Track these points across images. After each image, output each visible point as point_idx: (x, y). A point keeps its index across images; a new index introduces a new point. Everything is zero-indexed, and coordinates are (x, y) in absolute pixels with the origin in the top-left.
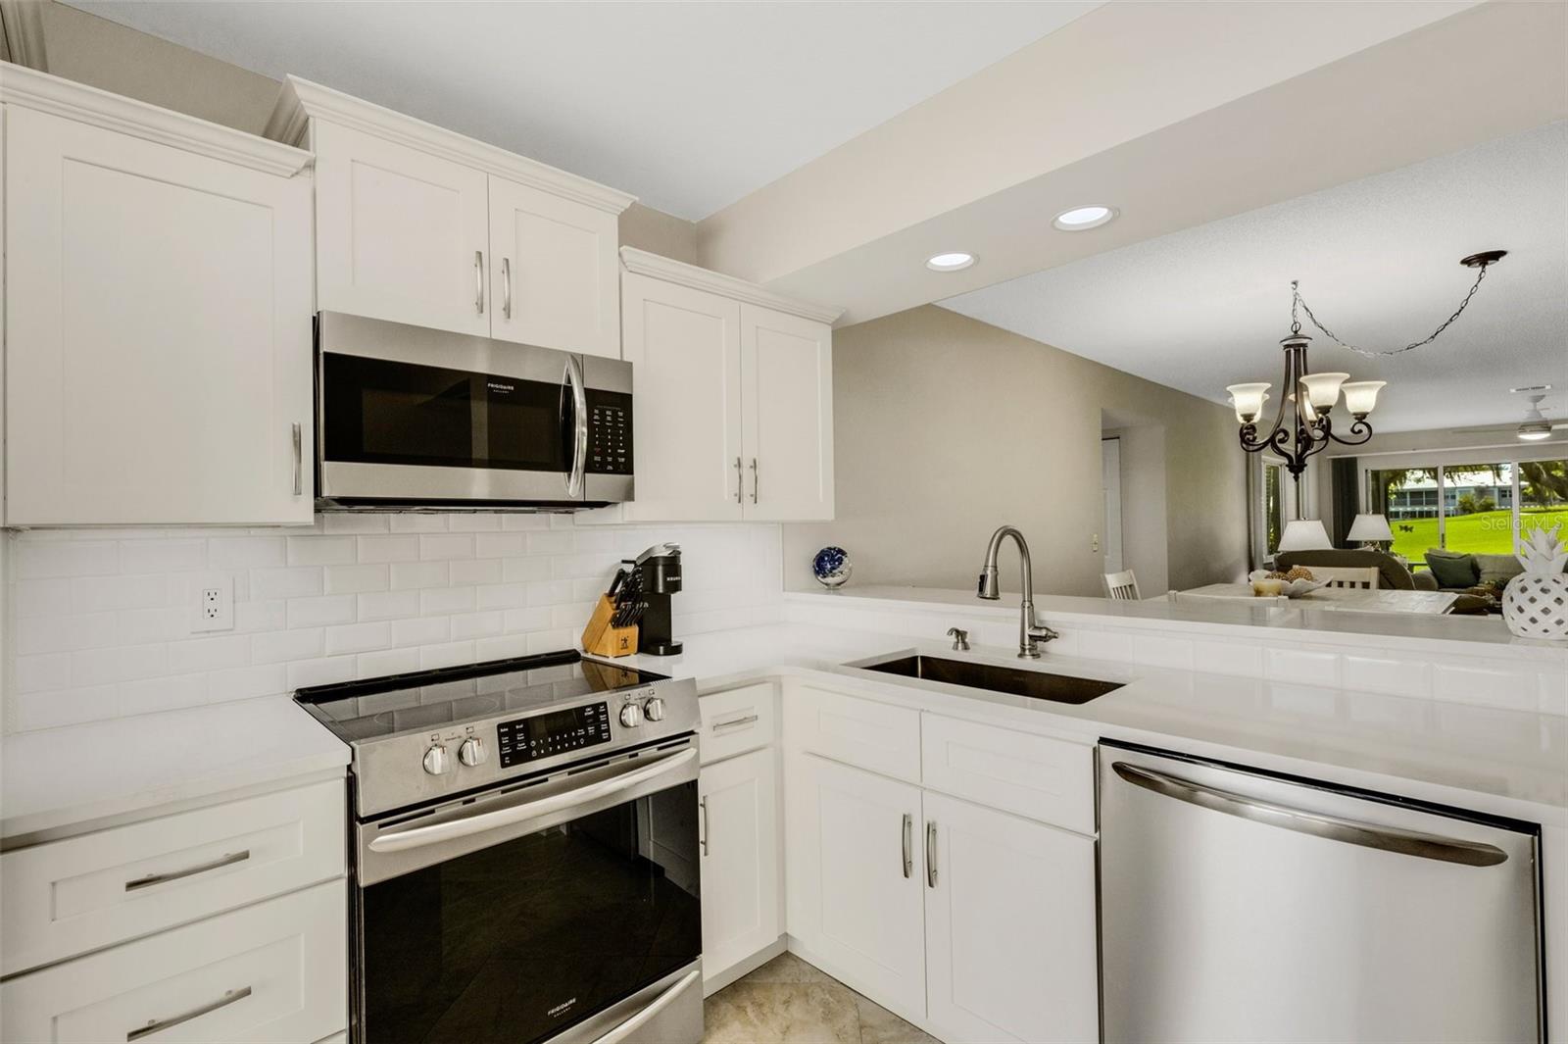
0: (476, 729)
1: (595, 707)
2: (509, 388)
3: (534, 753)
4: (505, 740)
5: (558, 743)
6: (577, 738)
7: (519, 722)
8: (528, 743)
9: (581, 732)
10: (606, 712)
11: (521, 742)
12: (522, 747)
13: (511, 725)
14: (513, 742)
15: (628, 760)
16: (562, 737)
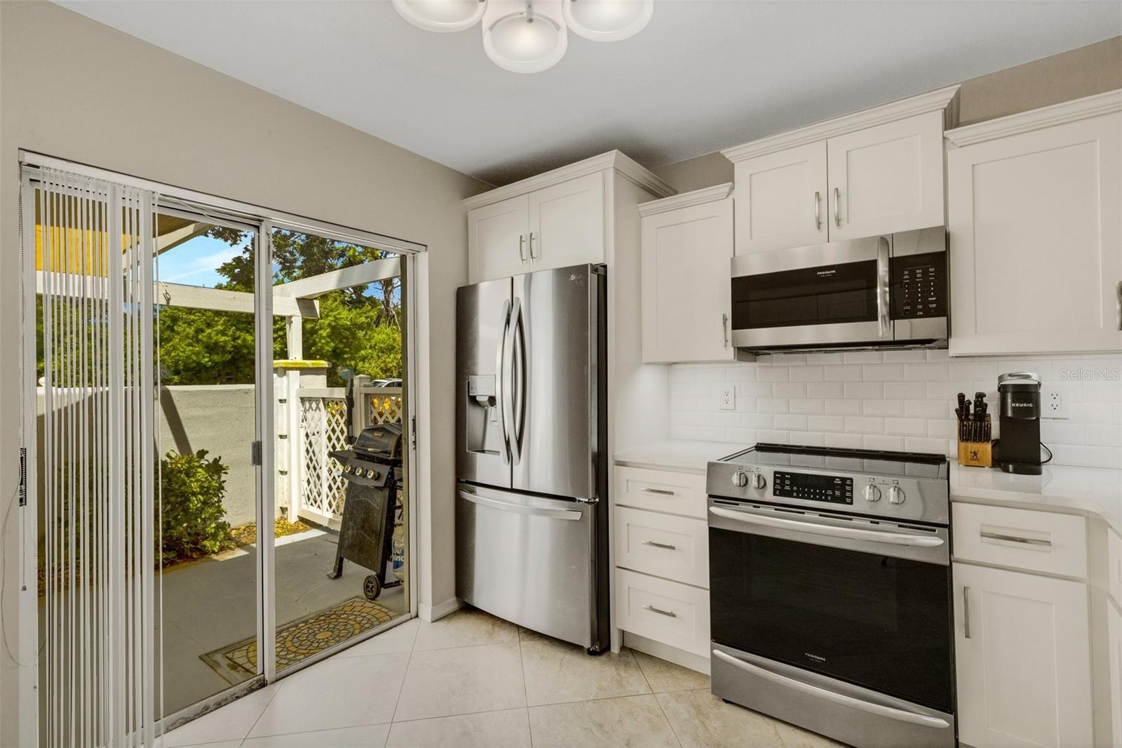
0: (762, 470)
1: (843, 480)
2: (832, 272)
3: (795, 494)
4: (778, 481)
5: (812, 493)
6: (826, 496)
7: (788, 474)
8: (792, 488)
9: (830, 492)
10: (852, 485)
11: (788, 485)
12: (787, 488)
13: (783, 474)
14: (782, 484)
15: (869, 524)
16: (815, 491)
